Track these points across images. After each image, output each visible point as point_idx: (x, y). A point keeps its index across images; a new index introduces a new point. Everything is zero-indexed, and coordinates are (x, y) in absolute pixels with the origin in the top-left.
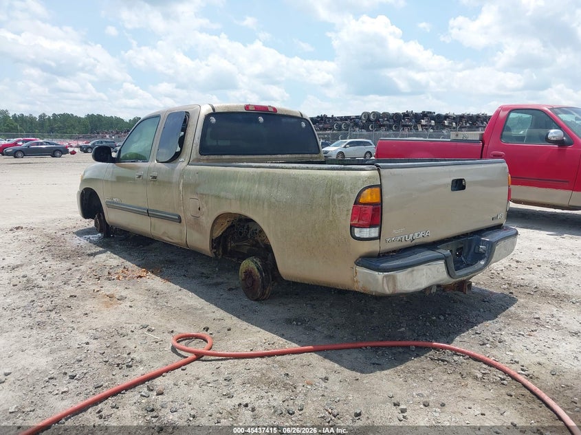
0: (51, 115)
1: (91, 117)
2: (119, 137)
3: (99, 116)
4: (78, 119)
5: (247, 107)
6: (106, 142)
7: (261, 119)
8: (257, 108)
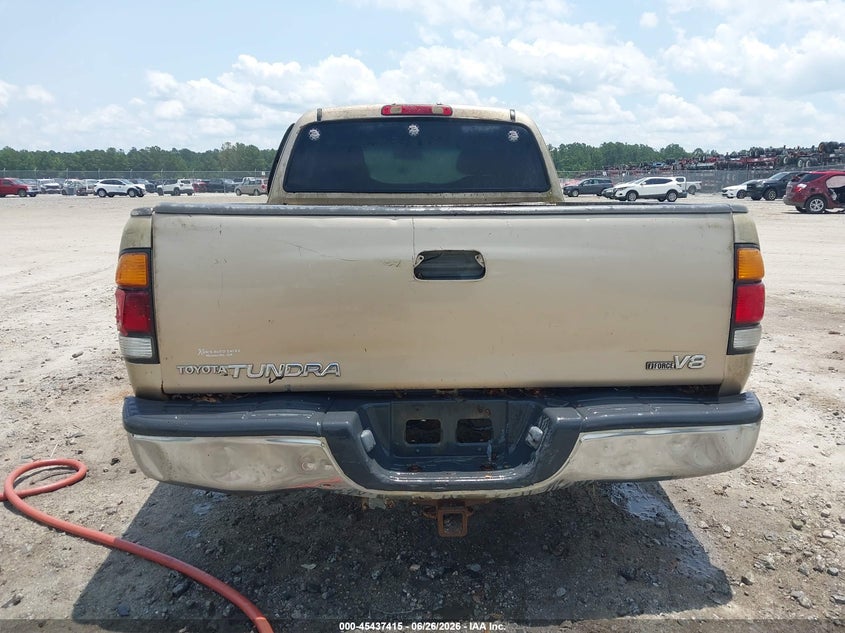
0: (558, 146)
1: (607, 147)
2: (631, 174)
3: (619, 144)
4: (591, 150)
5: (386, 110)
6: (600, 181)
7: (414, 129)
8: (405, 110)
